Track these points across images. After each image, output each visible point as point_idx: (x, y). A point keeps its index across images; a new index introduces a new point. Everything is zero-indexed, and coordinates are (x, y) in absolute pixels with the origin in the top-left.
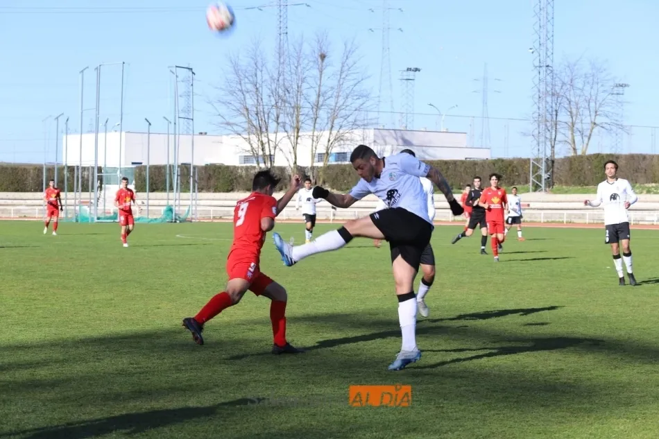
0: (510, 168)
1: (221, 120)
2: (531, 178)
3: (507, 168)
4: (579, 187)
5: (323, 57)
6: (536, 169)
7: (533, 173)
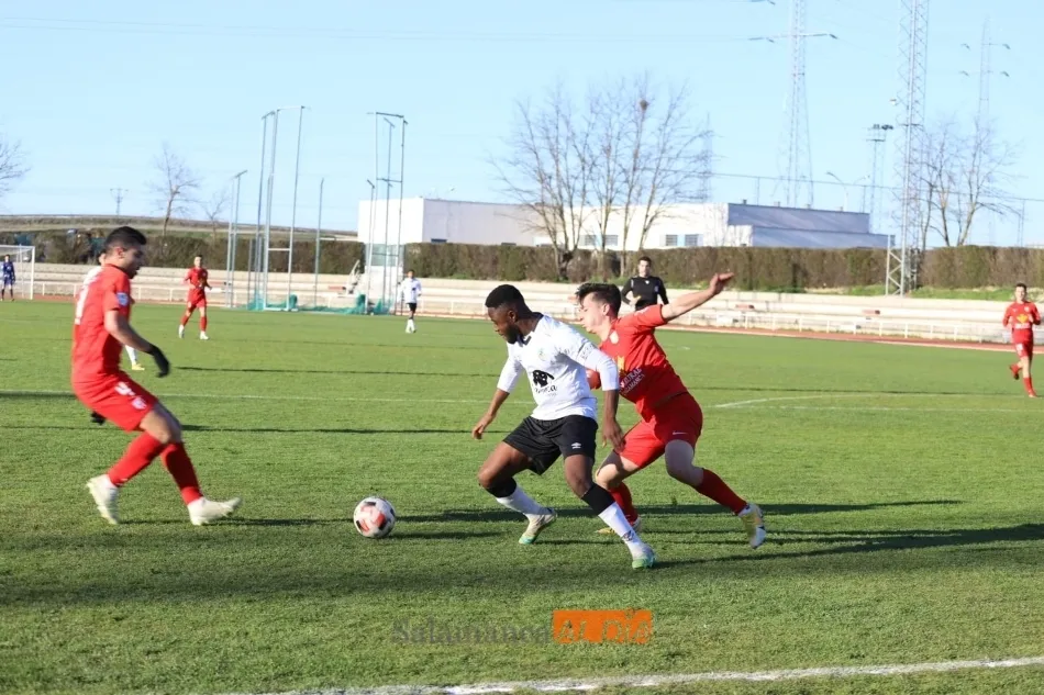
0: (865, 262)
1: (505, 185)
2: (888, 276)
3: (862, 261)
4: (948, 290)
5: (645, 105)
6: (894, 264)
7: (892, 267)
